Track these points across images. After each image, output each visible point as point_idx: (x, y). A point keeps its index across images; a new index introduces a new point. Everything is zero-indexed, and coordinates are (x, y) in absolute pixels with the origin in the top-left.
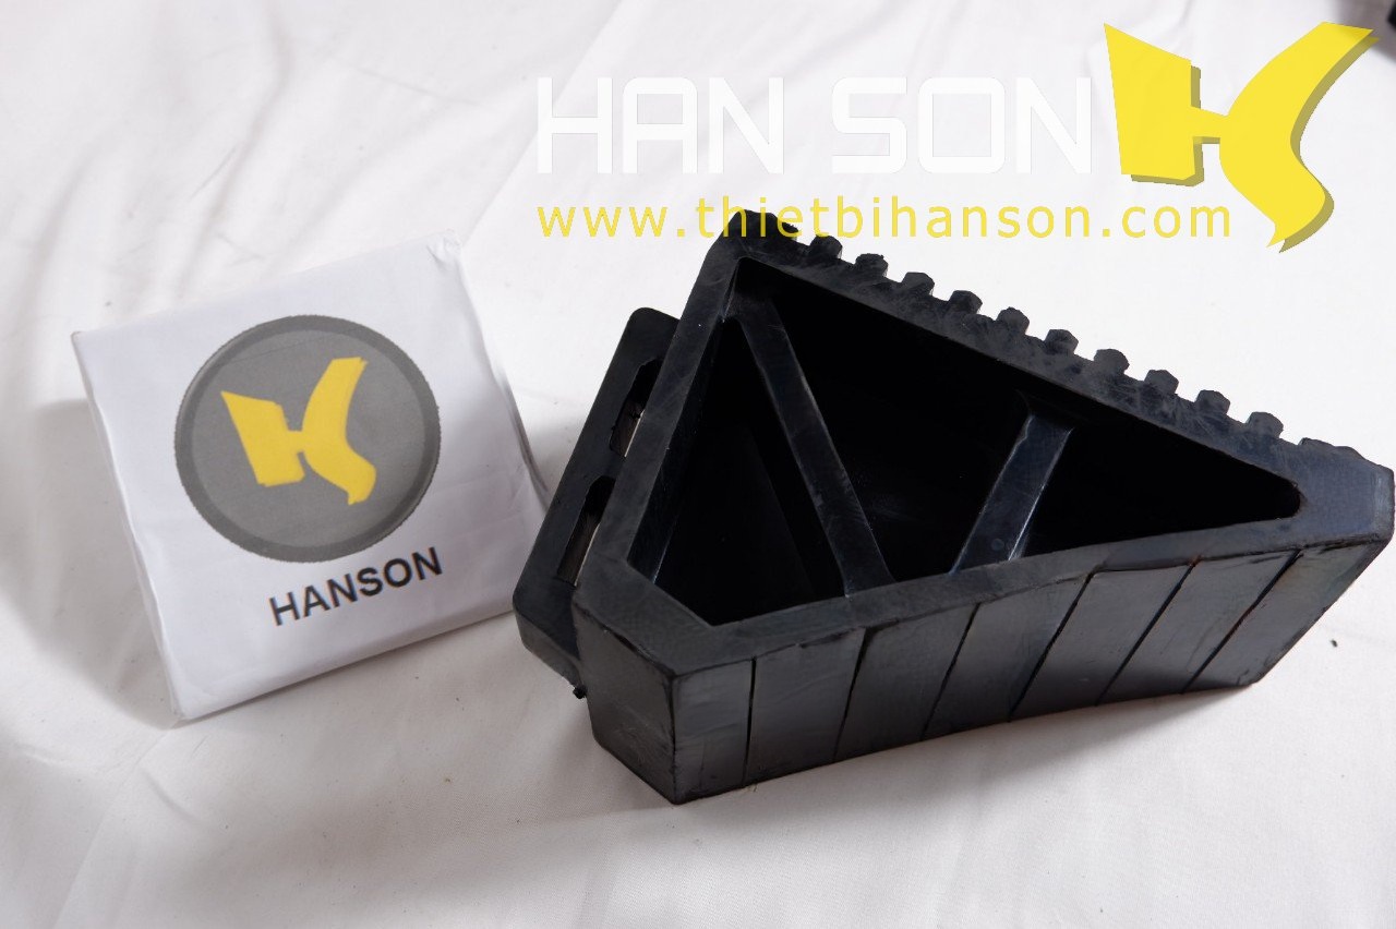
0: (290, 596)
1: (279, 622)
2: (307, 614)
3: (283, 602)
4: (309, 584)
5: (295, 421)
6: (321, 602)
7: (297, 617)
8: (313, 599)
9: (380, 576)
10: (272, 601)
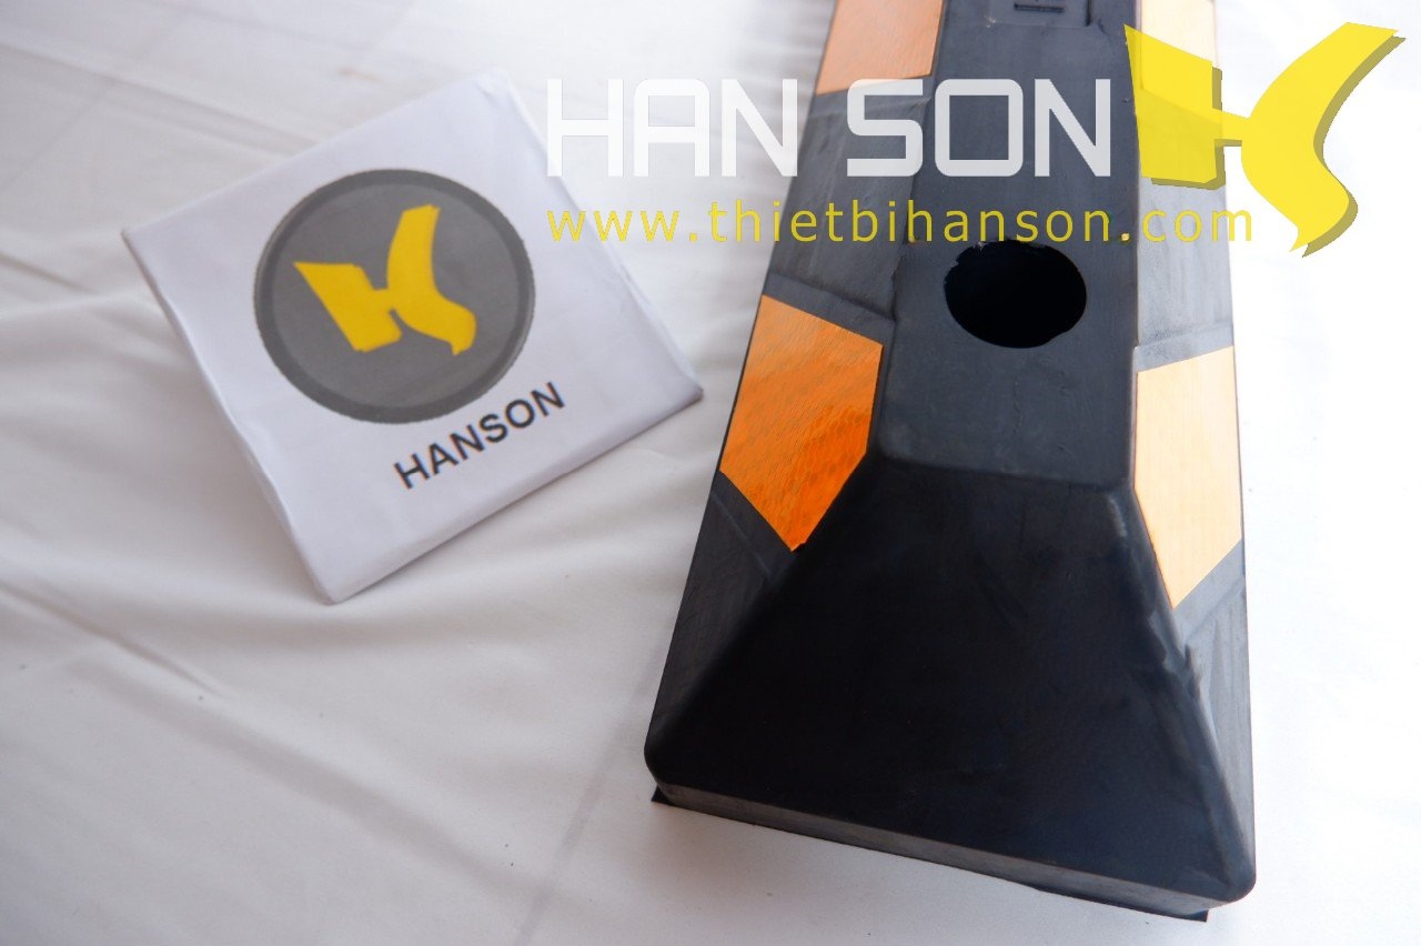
0: (415, 457)
1: (409, 485)
2: (436, 471)
3: (408, 465)
4: (431, 442)
5: (378, 279)
6: (448, 458)
7: (426, 476)
8: (439, 457)
9: (503, 420)
10: (398, 467)
